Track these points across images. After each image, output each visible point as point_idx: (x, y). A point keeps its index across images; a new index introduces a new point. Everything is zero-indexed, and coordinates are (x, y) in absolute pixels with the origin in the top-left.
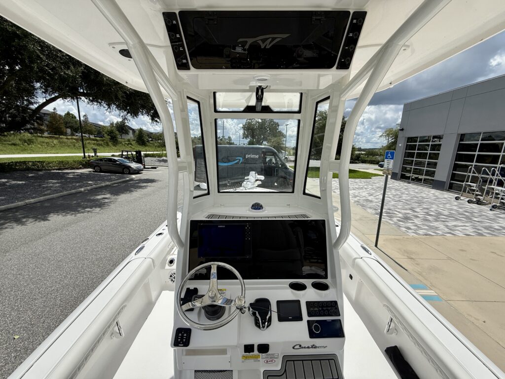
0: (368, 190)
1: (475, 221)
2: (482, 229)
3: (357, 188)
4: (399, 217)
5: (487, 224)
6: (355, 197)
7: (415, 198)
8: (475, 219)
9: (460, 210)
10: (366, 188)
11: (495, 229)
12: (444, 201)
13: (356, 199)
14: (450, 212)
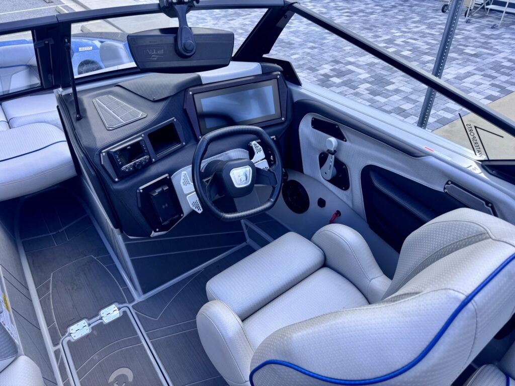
1: (472, 55)
2: (494, 74)
4: (365, 81)
5: (490, 60)
7: (355, 17)
8: (468, 50)
9: (433, 32)
11: (508, 68)
12: (396, 13)
14: (428, 44)
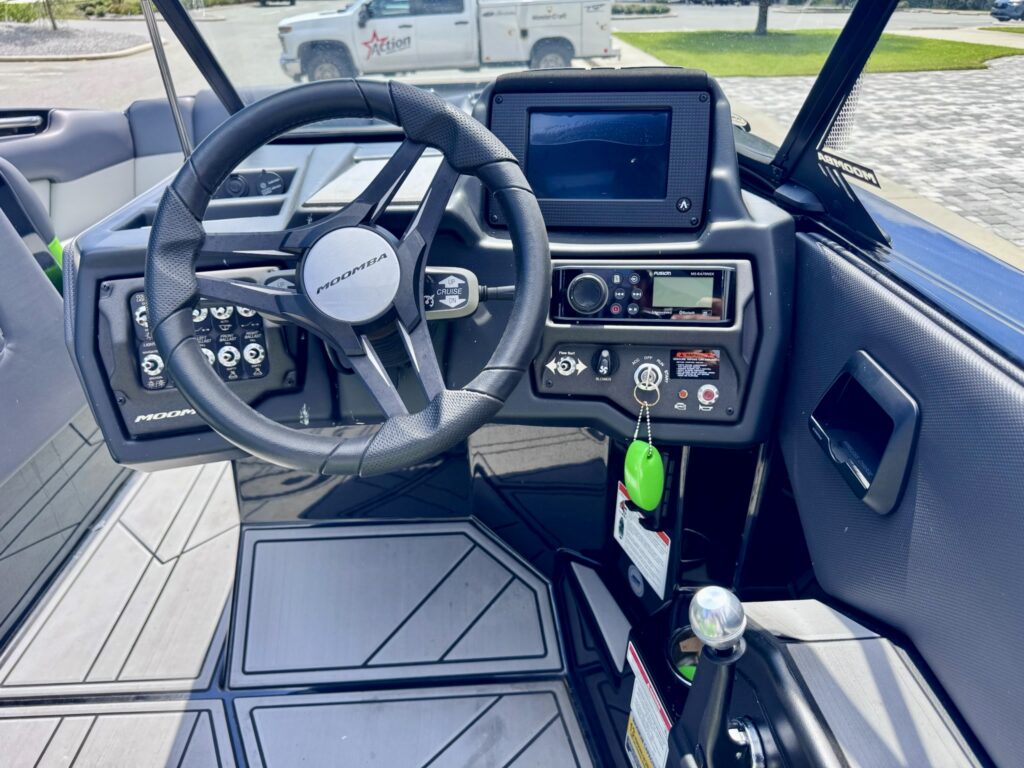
0: (990, 123)
3: (936, 119)
6: (940, 164)
10: (978, 118)
13: (946, 180)
